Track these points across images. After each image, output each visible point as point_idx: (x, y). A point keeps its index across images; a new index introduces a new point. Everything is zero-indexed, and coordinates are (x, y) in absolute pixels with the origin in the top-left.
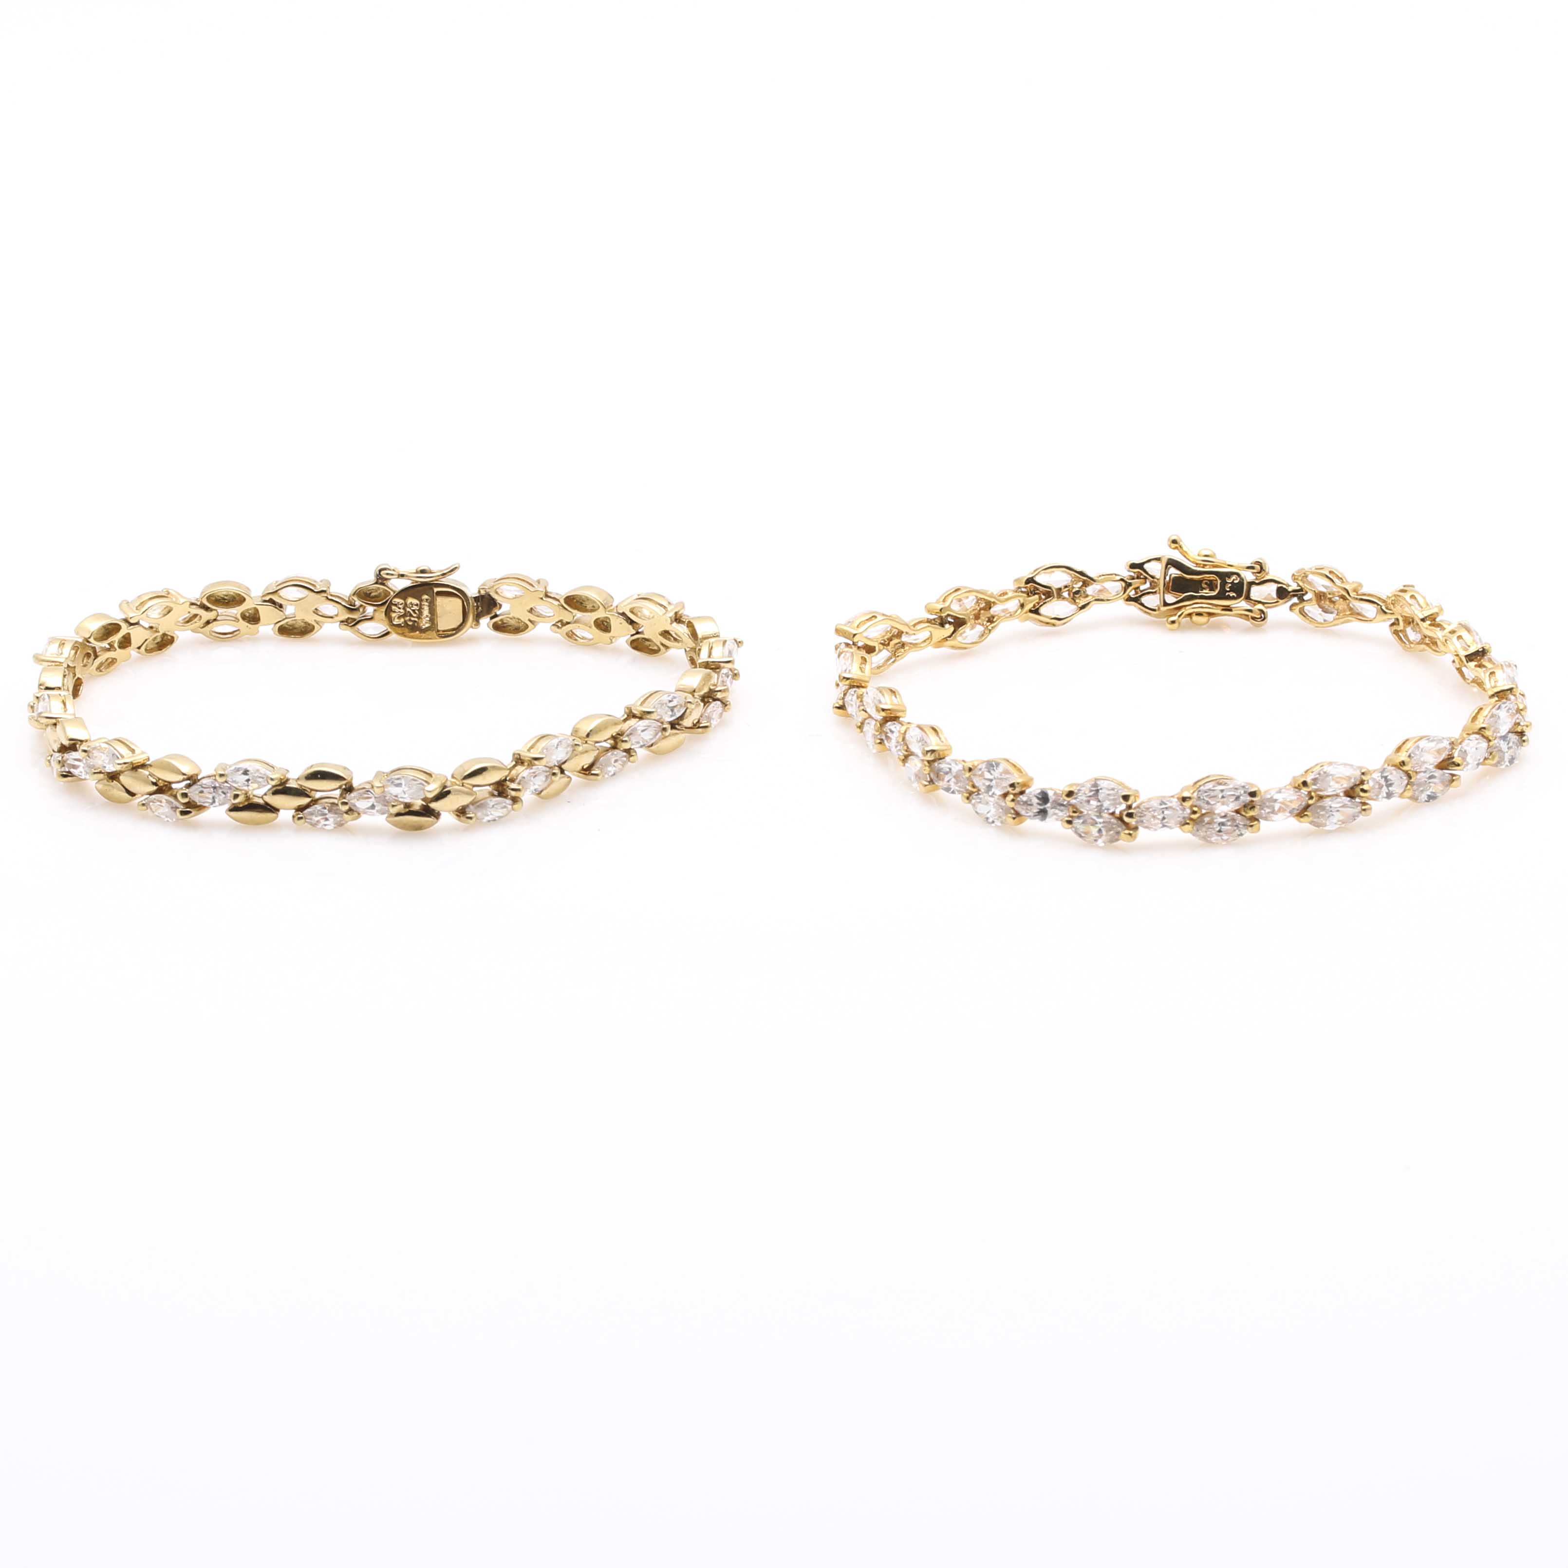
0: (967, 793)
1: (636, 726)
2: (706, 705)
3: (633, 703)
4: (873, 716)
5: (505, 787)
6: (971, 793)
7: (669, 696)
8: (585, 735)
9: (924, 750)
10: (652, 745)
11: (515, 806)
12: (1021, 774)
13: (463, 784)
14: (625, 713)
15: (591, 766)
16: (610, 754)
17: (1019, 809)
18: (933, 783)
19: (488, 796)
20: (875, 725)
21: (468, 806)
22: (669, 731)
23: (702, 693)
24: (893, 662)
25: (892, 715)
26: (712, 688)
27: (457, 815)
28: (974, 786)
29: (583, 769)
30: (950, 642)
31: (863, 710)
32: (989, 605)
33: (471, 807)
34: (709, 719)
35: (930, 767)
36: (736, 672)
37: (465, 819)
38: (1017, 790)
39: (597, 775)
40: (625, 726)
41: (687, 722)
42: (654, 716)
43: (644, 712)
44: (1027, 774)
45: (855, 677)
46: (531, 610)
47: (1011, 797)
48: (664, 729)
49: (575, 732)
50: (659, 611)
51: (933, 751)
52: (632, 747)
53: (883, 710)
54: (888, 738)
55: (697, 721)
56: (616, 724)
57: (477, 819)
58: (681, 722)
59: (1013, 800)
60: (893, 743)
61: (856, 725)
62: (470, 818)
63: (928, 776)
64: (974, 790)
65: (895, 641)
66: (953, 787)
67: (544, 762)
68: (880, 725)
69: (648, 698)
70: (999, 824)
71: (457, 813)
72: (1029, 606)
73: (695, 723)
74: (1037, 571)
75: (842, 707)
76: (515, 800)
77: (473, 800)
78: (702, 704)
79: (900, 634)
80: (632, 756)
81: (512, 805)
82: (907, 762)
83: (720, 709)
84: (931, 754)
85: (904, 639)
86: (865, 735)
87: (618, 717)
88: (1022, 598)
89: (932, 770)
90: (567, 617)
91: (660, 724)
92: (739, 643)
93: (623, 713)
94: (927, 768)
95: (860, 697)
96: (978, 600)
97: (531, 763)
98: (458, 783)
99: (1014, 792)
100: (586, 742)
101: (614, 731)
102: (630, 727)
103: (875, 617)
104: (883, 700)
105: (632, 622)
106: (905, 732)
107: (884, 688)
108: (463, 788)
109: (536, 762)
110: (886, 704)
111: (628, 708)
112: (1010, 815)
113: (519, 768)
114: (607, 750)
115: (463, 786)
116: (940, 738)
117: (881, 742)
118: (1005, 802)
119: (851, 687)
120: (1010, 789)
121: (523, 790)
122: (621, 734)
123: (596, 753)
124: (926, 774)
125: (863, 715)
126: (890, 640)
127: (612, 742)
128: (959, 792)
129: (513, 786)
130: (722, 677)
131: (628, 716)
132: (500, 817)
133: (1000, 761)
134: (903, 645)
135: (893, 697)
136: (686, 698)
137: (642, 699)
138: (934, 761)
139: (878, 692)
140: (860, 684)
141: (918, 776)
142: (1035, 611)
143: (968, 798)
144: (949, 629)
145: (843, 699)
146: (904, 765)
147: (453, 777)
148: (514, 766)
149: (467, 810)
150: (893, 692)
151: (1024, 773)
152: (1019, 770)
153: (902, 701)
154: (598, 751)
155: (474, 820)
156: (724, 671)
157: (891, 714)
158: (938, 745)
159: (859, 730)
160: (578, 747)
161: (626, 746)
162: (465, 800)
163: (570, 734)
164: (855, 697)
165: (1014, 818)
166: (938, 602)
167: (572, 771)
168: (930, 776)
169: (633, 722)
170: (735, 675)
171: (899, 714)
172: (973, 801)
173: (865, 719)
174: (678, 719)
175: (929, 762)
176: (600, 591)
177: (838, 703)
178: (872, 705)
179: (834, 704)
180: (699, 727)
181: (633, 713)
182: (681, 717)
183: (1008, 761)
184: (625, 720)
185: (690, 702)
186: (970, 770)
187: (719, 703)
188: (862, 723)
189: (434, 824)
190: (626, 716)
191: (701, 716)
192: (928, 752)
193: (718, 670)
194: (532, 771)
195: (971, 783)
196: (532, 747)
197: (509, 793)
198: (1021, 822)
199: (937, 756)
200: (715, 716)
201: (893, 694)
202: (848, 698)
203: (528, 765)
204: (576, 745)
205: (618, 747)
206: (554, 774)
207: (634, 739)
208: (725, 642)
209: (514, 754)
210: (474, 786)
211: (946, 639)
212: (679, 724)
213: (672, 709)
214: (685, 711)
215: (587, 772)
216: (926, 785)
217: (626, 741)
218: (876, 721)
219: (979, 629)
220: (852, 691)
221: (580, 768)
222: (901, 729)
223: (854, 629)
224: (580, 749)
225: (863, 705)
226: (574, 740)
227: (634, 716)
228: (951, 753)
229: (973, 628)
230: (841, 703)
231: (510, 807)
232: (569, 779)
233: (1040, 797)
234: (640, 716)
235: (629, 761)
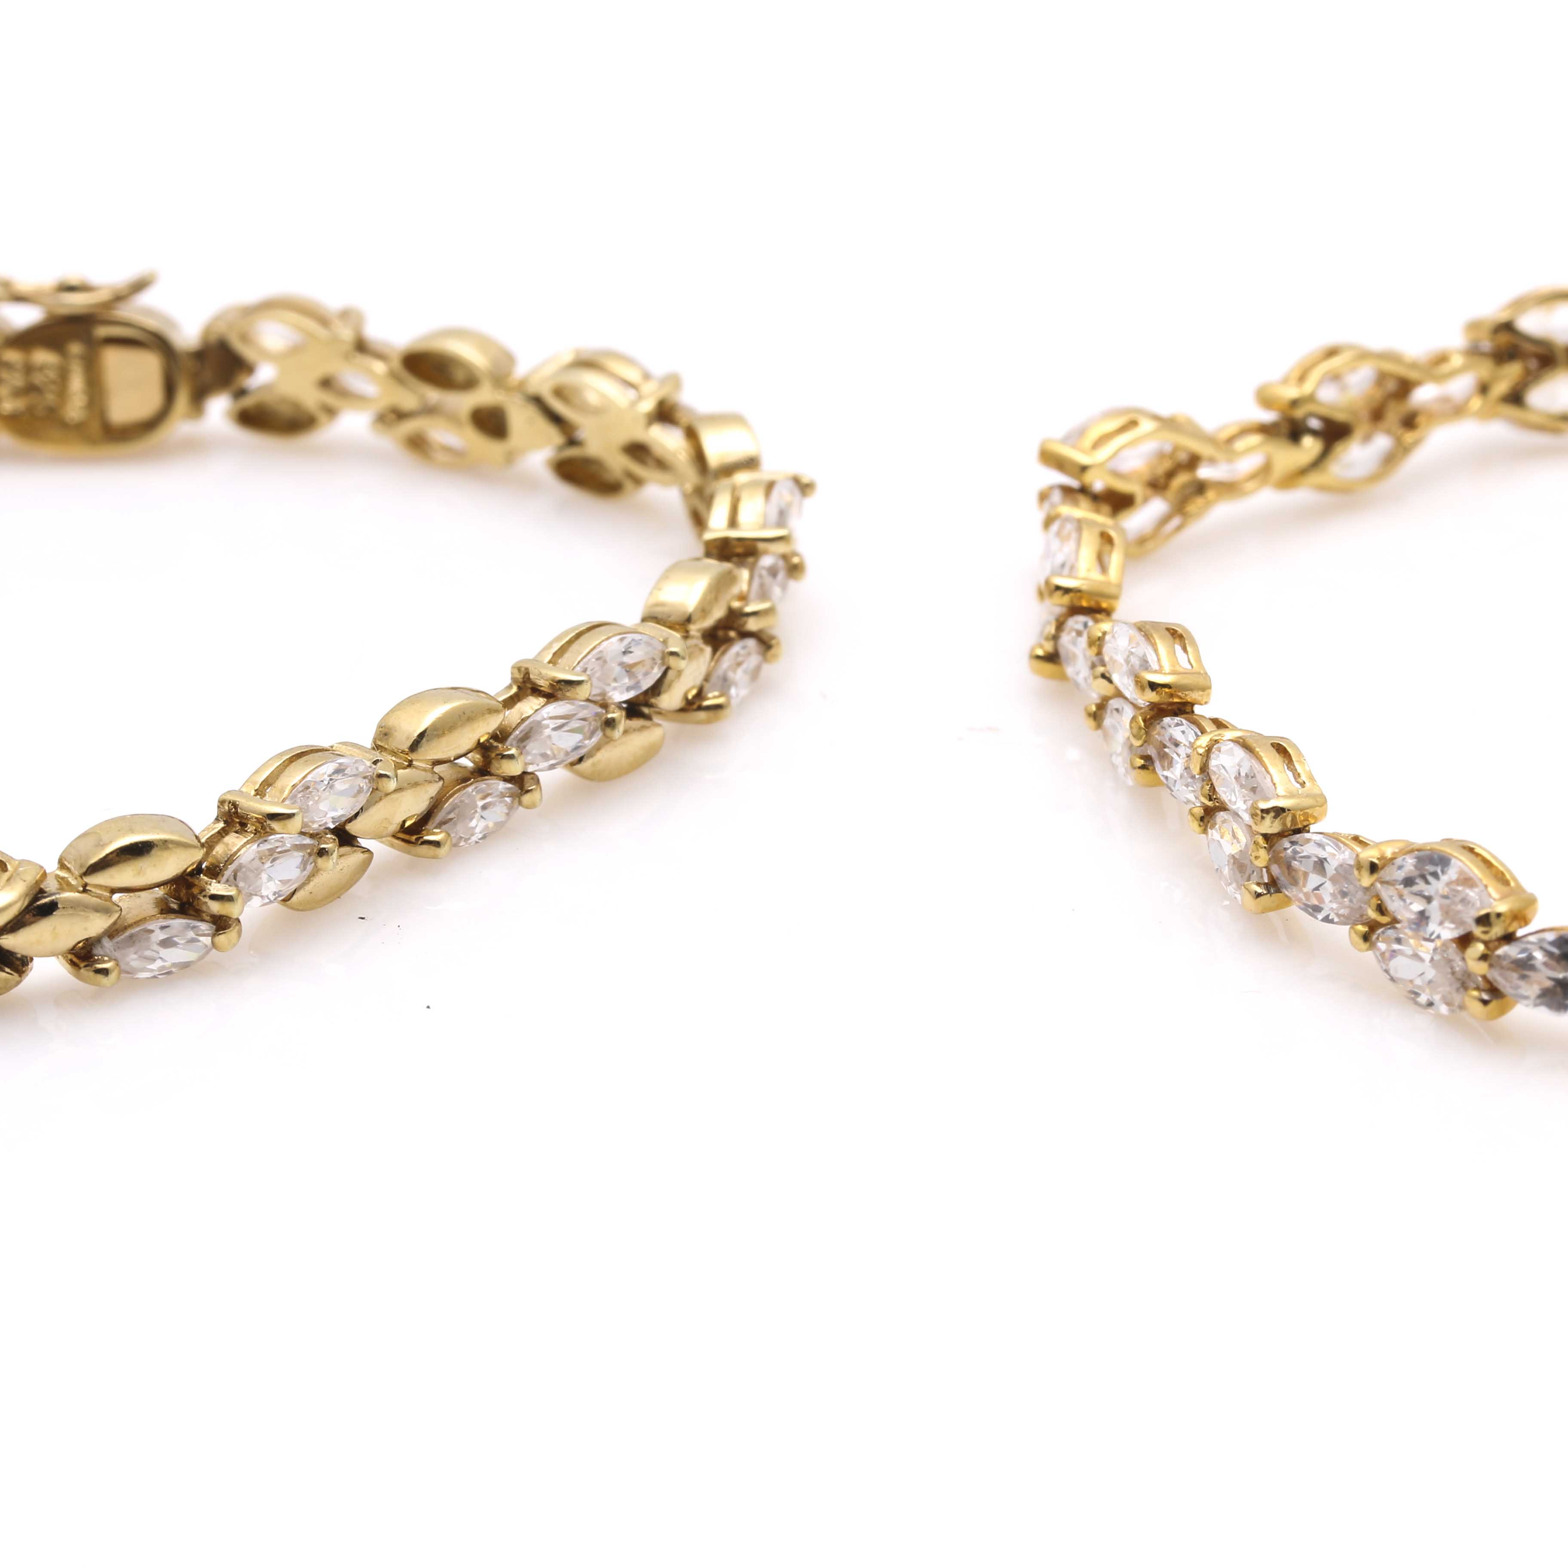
0: (1363, 924)
1: (538, 717)
2: (718, 653)
3: (531, 656)
4: (1127, 694)
5: (195, 891)
6: (1373, 926)
7: (622, 640)
8: (405, 747)
9: (1254, 807)
10: (581, 760)
11: (222, 939)
12: (1505, 889)
13: (85, 885)
14: (514, 680)
15: (425, 819)
16: (470, 789)
17: (1497, 977)
18: (1278, 891)
19: (153, 911)
20: (1134, 719)
21: (98, 940)
22: (623, 723)
23: (709, 622)
24: (1179, 528)
25: (1176, 700)
26: (736, 604)
27: (73, 963)
28: (1381, 909)
29: (403, 829)
30: (1315, 478)
31: (1103, 676)
32: (1405, 387)
33: (106, 942)
34: (725, 684)
35: (1269, 849)
36: (796, 560)
37: (92, 974)
38: (1497, 930)
39: (437, 844)
40: (513, 715)
41: (670, 700)
42: (583, 692)
43: (560, 681)
44: (1520, 889)
45: (1084, 588)
46: (326, 383)
47: (1480, 948)
48: (610, 724)
49: (384, 733)
50: (620, 397)
51: (1279, 811)
52: (530, 769)
53: (1153, 686)
54: (1163, 756)
55: (694, 692)
56: (492, 711)
57: (121, 972)
58: (653, 701)
59: (1484, 957)
60: (1176, 772)
61: (1086, 709)
62: (105, 972)
63: (1264, 870)
64: (1384, 920)
65: (1181, 479)
66: (1330, 906)
67: (296, 824)
68: (1144, 721)
69: (570, 642)
70: (1444, 1009)
71: (70, 956)
72: (1501, 388)
73: (690, 697)
74: (1522, 304)
75: (1052, 658)
76: (221, 924)
77: (115, 923)
78: (708, 650)
79: (1193, 461)
80: (528, 791)
81: (213, 936)
82: (1212, 827)
83: (754, 659)
84: (1275, 817)
85: (1204, 472)
86: (1106, 737)
87: (492, 693)
88: (1485, 369)
89: (1275, 859)
90: (408, 400)
91: (599, 710)
92: (804, 487)
93: (508, 681)
94: (1263, 853)
95: (1097, 643)
96: (1382, 377)
97: (263, 828)
98: (74, 882)
99: (1485, 937)
100: (410, 764)
101: (482, 730)
102: (523, 720)
103: (1133, 424)
104: (1152, 658)
105: (556, 419)
106: (1209, 751)
107: (1155, 625)
108: (84, 896)
109: (275, 825)
110: (1160, 671)
111: (519, 669)
112: (1475, 993)
113: (234, 841)
114: (465, 779)
115: (85, 891)
116: (1297, 776)
117: (1148, 763)
118: (1463, 959)
119: (1075, 610)
120: (1478, 931)
121: (240, 900)
122: (501, 736)
123: (433, 790)
124: (1261, 869)
125: (1101, 688)
126: (1170, 475)
127: (478, 757)
128: (1345, 920)
129: (216, 888)
130: (761, 576)
131: (519, 688)
132: (185, 966)
133: (1448, 850)
134: (1200, 488)
135: (1178, 648)
136: (665, 642)
137: (556, 647)
138: (1281, 835)
139: (1139, 637)
140: (1098, 603)
141: (1240, 865)
142: (1515, 398)
143: (1366, 938)
144: (1310, 445)
145: (1055, 638)
146: (1205, 831)
147: (62, 865)
148: (223, 833)
149: (98, 951)
150: (1176, 635)
151: (1512, 884)
152: (1501, 878)
153: (1199, 659)
154: (441, 783)
155: (113, 976)
156: (766, 561)
157: (1172, 696)
158: (1291, 795)
159: (1091, 723)
160: (385, 779)
161: (514, 768)
162: (96, 925)
163: (368, 743)
164: (1083, 641)
165: (1485, 1002)
166: (1285, 381)
167: (378, 837)
168: (1268, 872)
169: (530, 706)
170: (794, 569)
171: (1191, 696)
172: (1382, 946)
173: (1110, 698)
174: (646, 693)
175: (1266, 837)
176: (483, 341)
177: (1041, 646)
178: (1125, 668)
179: (1033, 649)
180: (700, 708)
181: (534, 684)
182: (656, 689)
183: (1471, 850)
184: (510, 702)
185: (673, 654)
186: (1373, 868)
187: (751, 643)
188: (1102, 706)
189: (11, 988)
190: (515, 689)
191: (707, 679)
192: (1266, 811)
193: (751, 560)
194: (266, 846)
195: (1375, 902)
196: (268, 783)
197: (204, 908)
198: (1503, 1011)
199: (1289, 824)
200: (739, 676)
201: (1177, 641)
202: (1065, 639)
203: (256, 832)
204: (380, 776)
205: (493, 770)
206: (322, 853)
207: (533, 747)
208: (770, 487)
209: (222, 802)
210: (113, 891)
211: (1303, 472)
212: (650, 706)
213: (629, 669)
214: (665, 674)
215: (414, 838)
216: (1259, 895)
217: (511, 757)
218: (1135, 706)
219: (1382, 442)
220: (1077, 622)
221: (394, 827)
222: (1198, 743)
223: (1083, 451)
224: (392, 785)
225: (1104, 664)
226: (375, 762)
227: (536, 691)
228: (1324, 813)
229: (1367, 438)
230: (1049, 647)
231: (207, 940)
232: (366, 855)
233: (1556, 951)
234: (549, 691)
235: (520, 803)
